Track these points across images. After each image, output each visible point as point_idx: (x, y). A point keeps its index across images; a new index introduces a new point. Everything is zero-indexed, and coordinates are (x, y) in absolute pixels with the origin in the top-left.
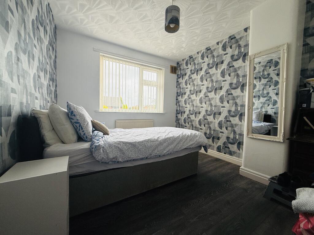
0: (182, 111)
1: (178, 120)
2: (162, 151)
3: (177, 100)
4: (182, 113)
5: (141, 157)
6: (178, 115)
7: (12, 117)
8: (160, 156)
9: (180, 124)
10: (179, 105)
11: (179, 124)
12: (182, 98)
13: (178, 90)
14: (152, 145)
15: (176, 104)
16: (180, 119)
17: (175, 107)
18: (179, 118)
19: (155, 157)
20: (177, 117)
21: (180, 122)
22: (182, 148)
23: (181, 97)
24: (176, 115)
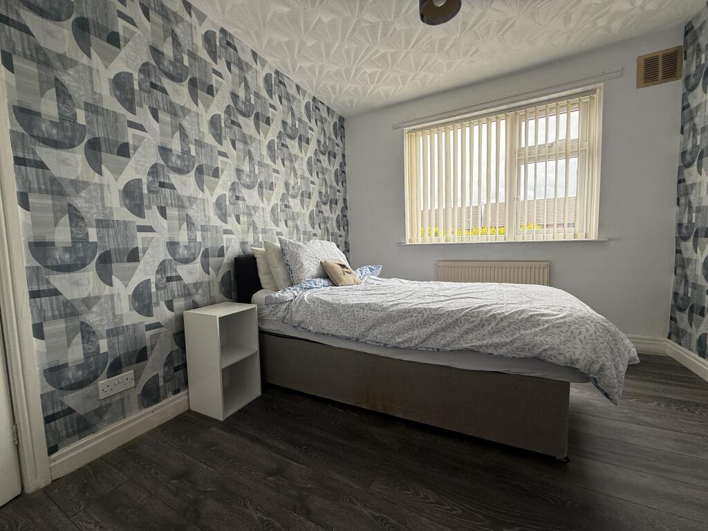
0: (699, 225)
1: (683, 267)
2: (390, 336)
3: (681, 185)
4: (696, 235)
5: (344, 333)
6: (683, 244)
7: (226, 257)
8: (385, 345)
9: (691, 280)
10: (690, 202)
11: (687, 281)
12: (701, 174)
13: (686, 141)
14: (367, 316)
15: (678, 199)
16: (689, 260)
17: (672, 214)
18: (686, 255)
19: (374, 343)
20: (678, 252)
21: (688, 272)
22: (457, 347)
23: (694, 168)
24: (677, 244)
